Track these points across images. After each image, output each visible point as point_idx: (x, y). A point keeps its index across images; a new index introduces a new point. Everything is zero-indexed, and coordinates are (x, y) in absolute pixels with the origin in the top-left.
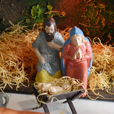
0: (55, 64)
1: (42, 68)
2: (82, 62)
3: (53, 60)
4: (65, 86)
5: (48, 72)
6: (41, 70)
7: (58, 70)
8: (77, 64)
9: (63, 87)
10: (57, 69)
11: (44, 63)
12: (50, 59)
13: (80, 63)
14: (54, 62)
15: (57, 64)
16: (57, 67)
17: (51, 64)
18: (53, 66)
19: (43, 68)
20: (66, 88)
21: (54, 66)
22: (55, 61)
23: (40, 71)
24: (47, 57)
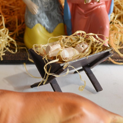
0: (55, 13)
1: (35, 21)
2: (99, 7)
3: (51, 7)
4: (81, 46)
5: (44, 26)
6: (34, 25)
7: (59, 23)
8: (91, 11)
9: (78, 47)
10: (58, 21)
11: (37, 13)
12: (46, 6)
13: (96, 8)
14: (52, 10)
15: (58, 14)
16: (58, 18)
17: (48, 14)
20: (83, 49)
21: (53, 17)
22: (54, 8)
23: (33, 27)
24: (42, 4)
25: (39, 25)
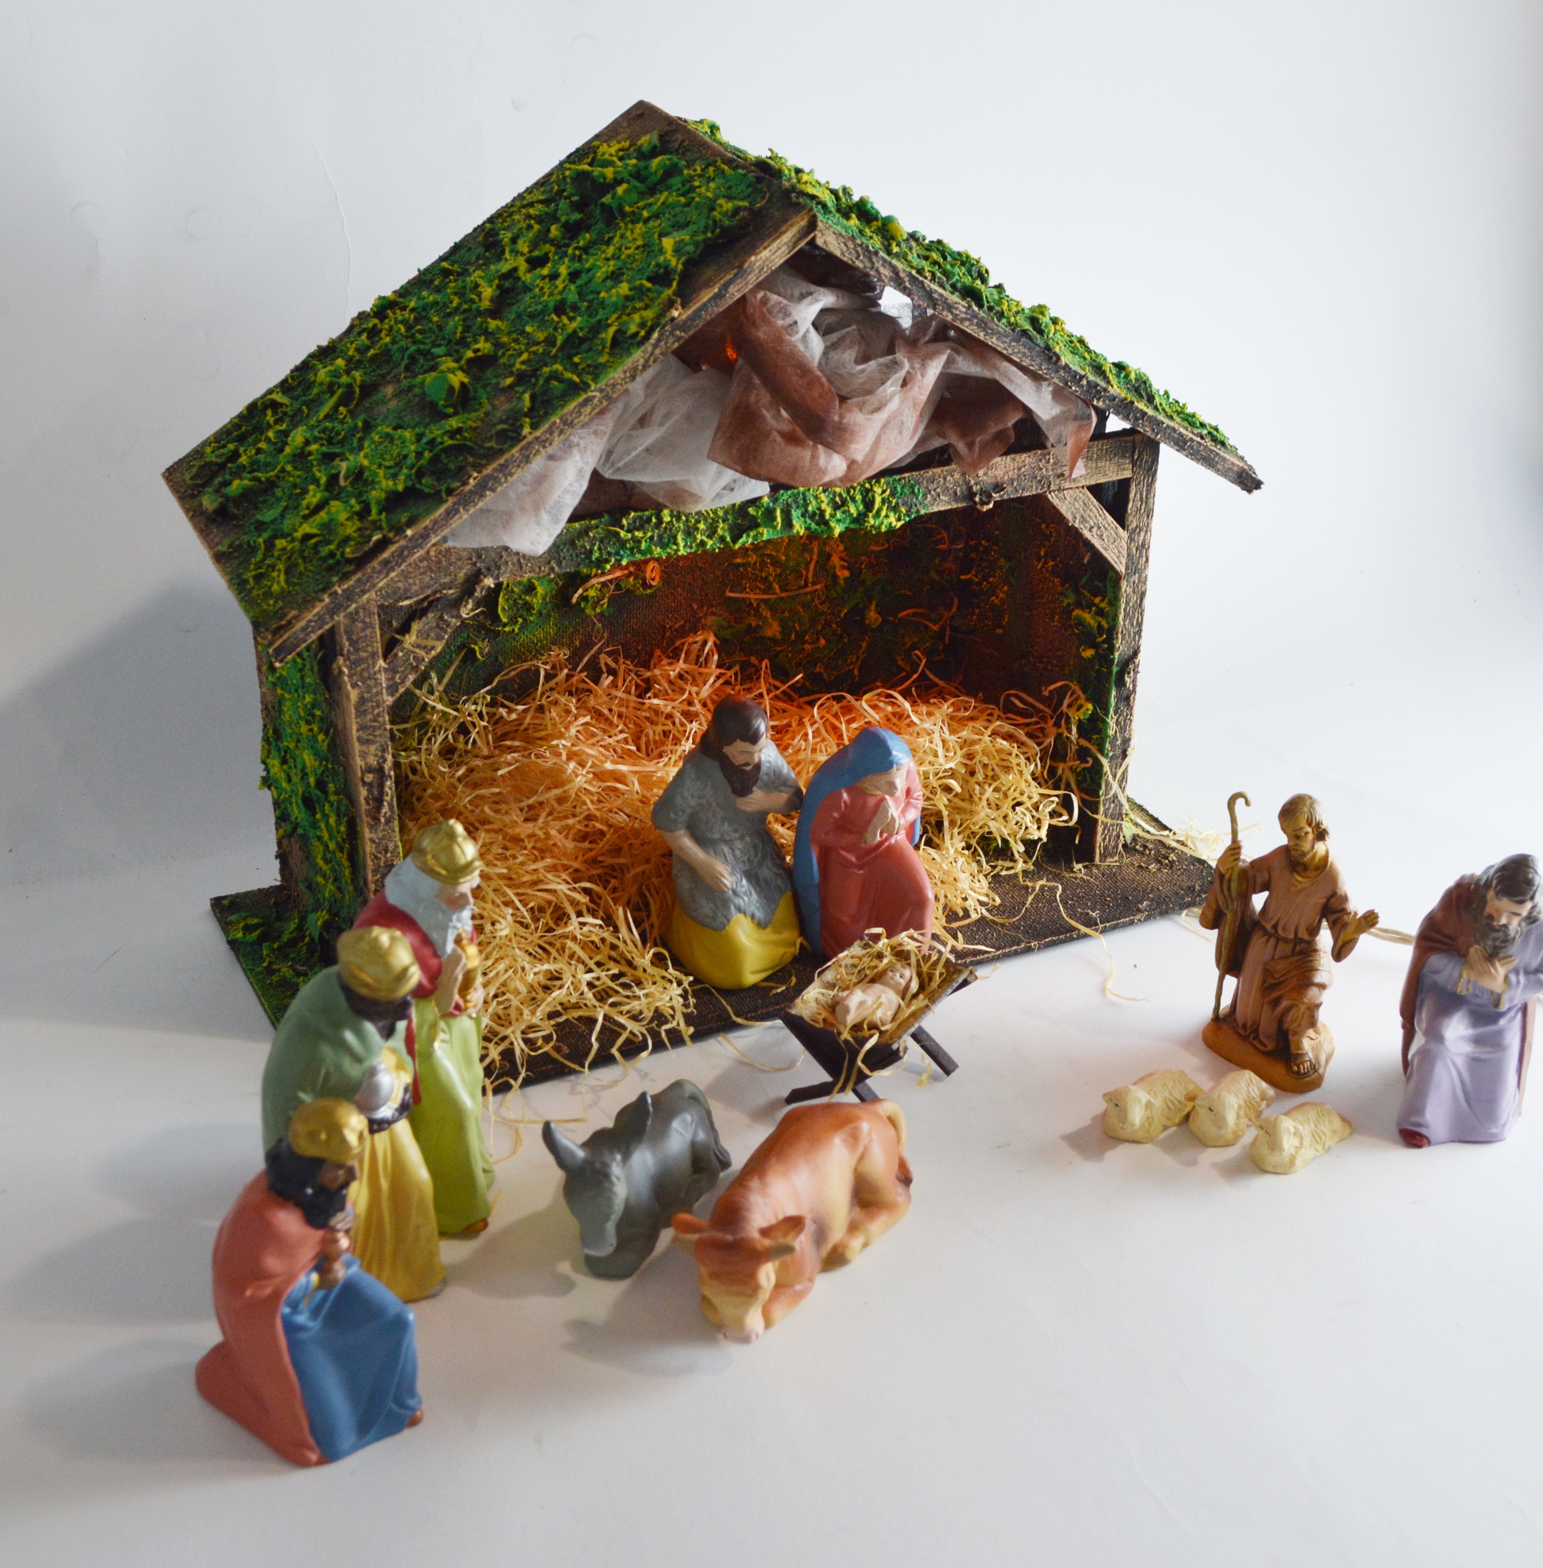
0: (767, 872)
1: (729, 909)
2: (893, 841)
3: (756, 856)
4: (898, 975)
5: (753, 917)
6: (729, 921)
7: (782, 892)
8: (873, 855)
9: (892, 982)
10: (780, 888)
11: (728, 883)
12: (746, 858)
13: (886, 844)
14: (760, 864)
15: (775, 869)
16: (779, 882)
17: (752, 877)
18: (762, 882)
19: (732, 907)
20: (903, 982)
21: (766, 882)
22: (764, 857)
23: (724, 926)
24: (734, 855)
25: (741, 916)
